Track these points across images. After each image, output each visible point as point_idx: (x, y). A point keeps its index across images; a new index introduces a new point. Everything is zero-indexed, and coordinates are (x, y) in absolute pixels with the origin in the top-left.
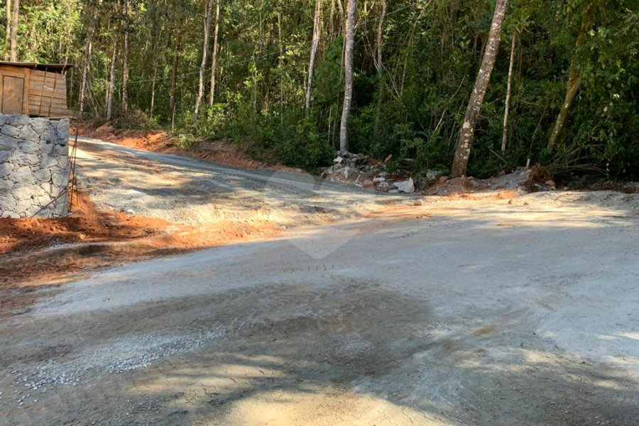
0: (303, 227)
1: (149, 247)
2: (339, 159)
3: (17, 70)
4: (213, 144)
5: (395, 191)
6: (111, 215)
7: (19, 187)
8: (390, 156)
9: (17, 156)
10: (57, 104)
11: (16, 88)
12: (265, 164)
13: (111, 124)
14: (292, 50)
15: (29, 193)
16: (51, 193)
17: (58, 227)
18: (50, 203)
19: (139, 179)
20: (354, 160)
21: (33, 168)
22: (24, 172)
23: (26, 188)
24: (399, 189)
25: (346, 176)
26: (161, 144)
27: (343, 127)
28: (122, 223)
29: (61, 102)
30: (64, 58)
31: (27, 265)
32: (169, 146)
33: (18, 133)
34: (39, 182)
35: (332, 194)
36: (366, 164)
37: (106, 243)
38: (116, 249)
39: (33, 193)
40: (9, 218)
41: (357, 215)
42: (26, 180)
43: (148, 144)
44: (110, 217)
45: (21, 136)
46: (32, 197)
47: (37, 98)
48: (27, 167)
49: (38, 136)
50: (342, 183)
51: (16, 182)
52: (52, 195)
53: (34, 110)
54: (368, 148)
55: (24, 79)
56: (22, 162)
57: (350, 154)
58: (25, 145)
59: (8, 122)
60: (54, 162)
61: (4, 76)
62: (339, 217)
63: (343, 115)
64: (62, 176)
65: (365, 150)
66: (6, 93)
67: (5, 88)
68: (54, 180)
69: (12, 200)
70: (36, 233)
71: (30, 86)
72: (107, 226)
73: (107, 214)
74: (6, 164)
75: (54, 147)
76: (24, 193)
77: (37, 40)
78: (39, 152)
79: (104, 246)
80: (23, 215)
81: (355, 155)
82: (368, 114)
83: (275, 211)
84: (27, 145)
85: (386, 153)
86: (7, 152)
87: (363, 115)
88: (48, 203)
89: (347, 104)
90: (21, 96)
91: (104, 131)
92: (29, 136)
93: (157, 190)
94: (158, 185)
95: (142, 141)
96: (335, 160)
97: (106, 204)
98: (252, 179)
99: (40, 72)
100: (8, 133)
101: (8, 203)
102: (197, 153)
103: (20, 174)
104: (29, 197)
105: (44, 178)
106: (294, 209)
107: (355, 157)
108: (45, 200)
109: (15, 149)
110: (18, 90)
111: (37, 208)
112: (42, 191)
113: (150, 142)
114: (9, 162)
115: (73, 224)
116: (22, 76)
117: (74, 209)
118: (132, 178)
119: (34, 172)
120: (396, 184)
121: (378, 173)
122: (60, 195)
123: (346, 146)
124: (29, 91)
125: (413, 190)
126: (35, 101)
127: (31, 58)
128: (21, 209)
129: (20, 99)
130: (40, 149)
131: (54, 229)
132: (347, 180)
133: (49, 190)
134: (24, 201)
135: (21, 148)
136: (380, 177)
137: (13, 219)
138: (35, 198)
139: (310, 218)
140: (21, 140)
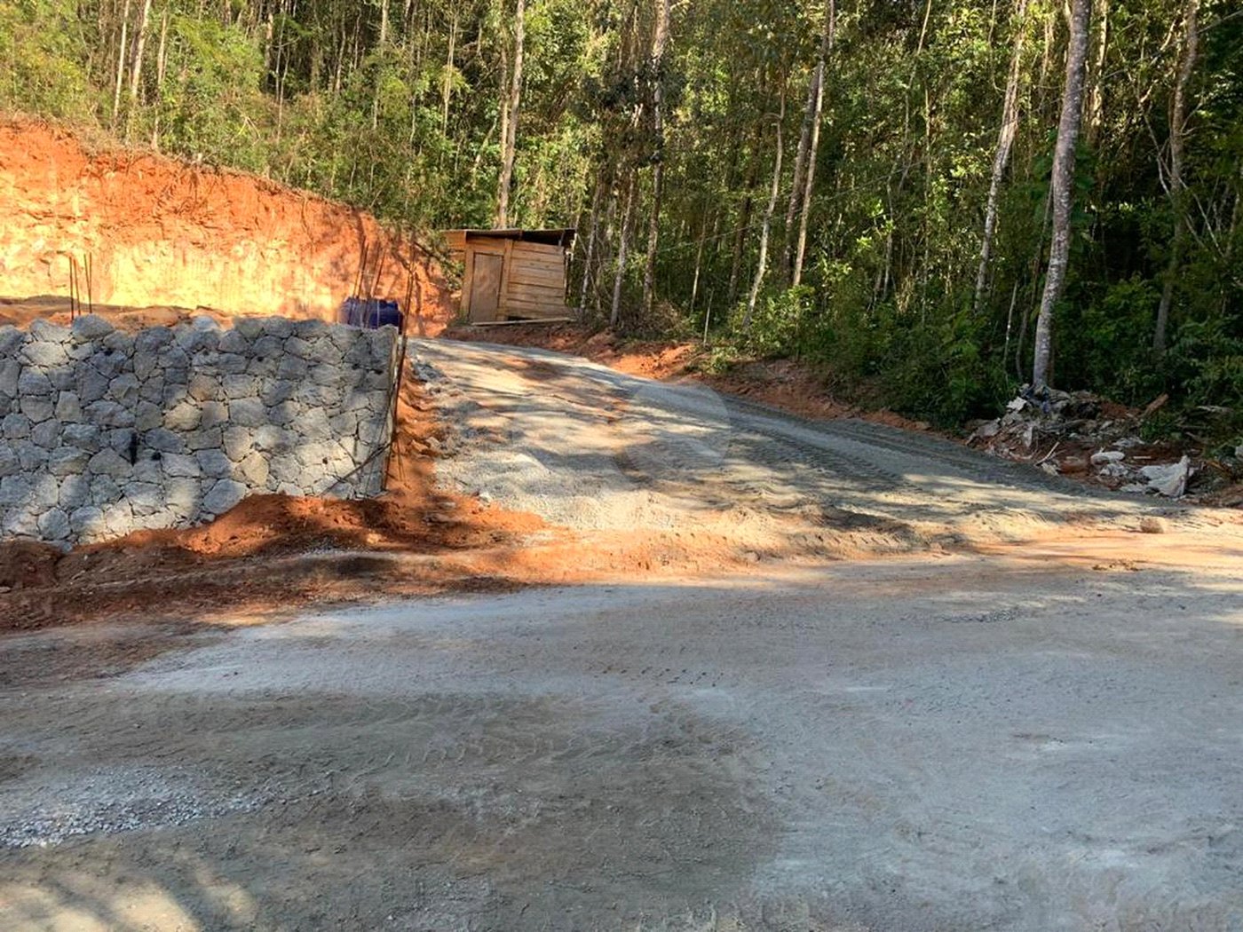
0: (799, 560)
1: (464, 570)
2: (1018, 404)
3: (495, 242)
4: (771, 366)
5: (1138, 487)
6: (452, 500)
7: (306, 442)
8: (1163, 399)
9: (305, 390)
10: (549, 297)
11: (491, 272)
12: (857, 409)
13: (614, 331)
14: (965, 165)
15: (320, 454)
16: (355, 455)
17: (347, 517)
18: (351, 474)
19: (561, 434)
20: (1059, 405)
21: (330, 411)
22: (314, 417)
23: (317, 446)
24: (1151, 484)
25: (1028, 444)
26: (680, 367)
27: (1041, 330)
28: (458, 518)
29: (554, 293)
30: (574, 216)
31: (249, 582)
32: (688, 370)
33: (309, 351)
34: (336, 435)
35: (947, 486)
36: (1092, 416)
37: (393, 557)
38: (404, 569)
39: (328, 455)
40: (283, 494)
41: (957, 543)
42: (316, 431)
43: (659, 367)
44: (448, 504)
45: (314, 355)
46: (325, 461)
47: (519, 289)
48: (321, 408)
49: (340, 354)
50: (1013, 459)
51: (302, 435)
52: (357, 459)
53: (515, 309)
54: (1109, 378)
55: (503, 257)
56: (312, 400)
57: (1052, 392)
58: (318, 371)
59: (295, 333)
60: (362, 401)
61: (475, 254)
62: (905, 544)
63: (1044, 301)
64: (374, 427)
65: (1099, 382)
66: (477, 281)
67: (476, 272)
68: (362, 433)
69: (295, 464)
70: (308, 524)
71: (512, 267)
72: (431, 521)
73: (445, 499)
74: (290, 402)
75: (364, 376)
76: (311, 453)
77: (541, 190)
78: (341, 384)
79: (382, 561)
80: (308, 490)
81: (1064, 394)
82: (1124, 297)
83: (756, 518)
84: (322, 372)
85: (1154, 390)
86: (290, 383)
87: (1109, 299)
88: (349, 472)
89: (1055, 275)
90: (497, 283)
91: (598, 342)
92: (326, 355)
93: (577, 457)
94: (584, 448)
95: (650, 361)
96: (1011, 405)
97: (455, 479)
98: (786, 443)
99: (527, 244)
100: (294, 351)
101: (287, 468)
102: (733, 384)
103: (308, 421)
104: (320, 461)
105: (344, 429)
106: (805, 517)
107: (1064, 398)
108: (344, 465)
109: (304, 377)
110: (493, 276)
111: (331, 479)
112: (341, 452)
113: (662, 363)
114: (292, 399)
115: (372, 512)
116: (501, 252)
117: (393, 485)
118: (549, 432)
119: (331, 417)
120: (1147, 470)
121: (1115, 438)
122: (370, 459)
123: (1048, 372)
124: (509, 276)
125: (1182, 488)
126: (516, 293)
127: (533, 222)
128: (306, 481)
129: (495, 290)
130: (342, 378)
131: (341, 520)
132: (1028, 454)
133: (351, 451)
134: (312, 468)
135: (312, 376)
136: (1115, 449)
137: (289, 497)
138: (330, 462)
139: (828, 543)
140: (313, 363)
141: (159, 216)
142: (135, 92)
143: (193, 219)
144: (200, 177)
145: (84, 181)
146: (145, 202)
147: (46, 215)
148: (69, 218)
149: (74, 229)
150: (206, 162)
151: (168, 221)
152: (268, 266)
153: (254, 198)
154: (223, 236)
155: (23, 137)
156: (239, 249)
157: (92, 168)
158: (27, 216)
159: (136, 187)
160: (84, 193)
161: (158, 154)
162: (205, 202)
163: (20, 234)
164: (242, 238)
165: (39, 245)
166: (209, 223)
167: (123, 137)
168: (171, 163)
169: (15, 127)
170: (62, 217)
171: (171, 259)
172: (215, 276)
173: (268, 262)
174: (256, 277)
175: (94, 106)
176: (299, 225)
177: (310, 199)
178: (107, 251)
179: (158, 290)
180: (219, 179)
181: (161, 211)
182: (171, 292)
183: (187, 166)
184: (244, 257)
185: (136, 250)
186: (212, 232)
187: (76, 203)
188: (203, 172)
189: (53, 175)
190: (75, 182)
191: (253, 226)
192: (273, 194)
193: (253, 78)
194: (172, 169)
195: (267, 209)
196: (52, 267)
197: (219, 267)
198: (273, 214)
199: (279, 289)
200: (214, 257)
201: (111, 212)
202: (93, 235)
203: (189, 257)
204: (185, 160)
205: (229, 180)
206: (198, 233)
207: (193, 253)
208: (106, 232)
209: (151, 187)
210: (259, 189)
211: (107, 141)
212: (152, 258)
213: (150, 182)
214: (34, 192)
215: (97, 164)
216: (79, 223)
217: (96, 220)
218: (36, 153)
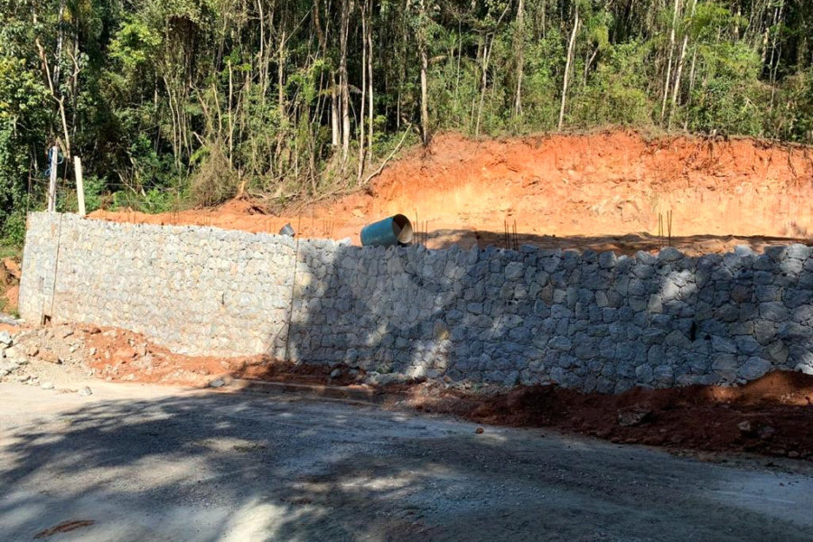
141: (687, 173)
142: (675, 98)
143: (709, 172)
144: (714, 145)
145: (643, 157)
146: (679, 166)
147: (621, 180)
148: (634, 181)
149: (637, 186)
150: (719, 134)
151: (692, 175)
152: (761, 199)
153: (752, 152)
154: (729, 182)
155: (612, 139)
156: (739, 189)
157: (649, 149)
158: (611, 183)
159: (673, 157)
160: (643, 165)
161: (688, 135)
162: (717, 161)
163: (607, 193)
164: (742, 181)
165: (617, 198)
166: (719, 174)
167: (667, 127)
168: (695, 139)
169: (608, 133)
170: (630, 180)
171: (693, 199)
172: (722, 208)
173: (761, 195)
174: (753, 206)
175: (651, 112)
176: (785, 168)
177: (796, 147)
178: (655, 198)
179: (684, 220)
180: (727, 144)
181: (688, 170)
182: (692, 221)
183: (706, 139)
184: (743, 194)
185: (671, 196)
186: (722, 179)
187: (638, 170)
188: (717, 141)
189: (626, 158)
190: (638, 159)
191: (751, 172)
192: (766, 148)
193: (754, 73)
194: (696, 142)
195: (761, 159)
196: (623, 210)
197: (725, 202)
198: (766, 162)
199: (769, 213)
200: (722, 195)
201: (658, 174)
202: (647, 189)
203: (705, 198)
204: (705, 135)
205: (735, 143)
206: (711, 181)
207: (707, 193)
208: (654, 186)
209: (683, 155)
210: (756, 146)
211: (657, 132)
212: (682, 200)
213: (682, 153)
214: (616, 168)
215: (651, 145)
216: (639, 182)
217: (649, 180)
218: (618, 146)
